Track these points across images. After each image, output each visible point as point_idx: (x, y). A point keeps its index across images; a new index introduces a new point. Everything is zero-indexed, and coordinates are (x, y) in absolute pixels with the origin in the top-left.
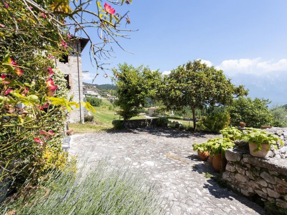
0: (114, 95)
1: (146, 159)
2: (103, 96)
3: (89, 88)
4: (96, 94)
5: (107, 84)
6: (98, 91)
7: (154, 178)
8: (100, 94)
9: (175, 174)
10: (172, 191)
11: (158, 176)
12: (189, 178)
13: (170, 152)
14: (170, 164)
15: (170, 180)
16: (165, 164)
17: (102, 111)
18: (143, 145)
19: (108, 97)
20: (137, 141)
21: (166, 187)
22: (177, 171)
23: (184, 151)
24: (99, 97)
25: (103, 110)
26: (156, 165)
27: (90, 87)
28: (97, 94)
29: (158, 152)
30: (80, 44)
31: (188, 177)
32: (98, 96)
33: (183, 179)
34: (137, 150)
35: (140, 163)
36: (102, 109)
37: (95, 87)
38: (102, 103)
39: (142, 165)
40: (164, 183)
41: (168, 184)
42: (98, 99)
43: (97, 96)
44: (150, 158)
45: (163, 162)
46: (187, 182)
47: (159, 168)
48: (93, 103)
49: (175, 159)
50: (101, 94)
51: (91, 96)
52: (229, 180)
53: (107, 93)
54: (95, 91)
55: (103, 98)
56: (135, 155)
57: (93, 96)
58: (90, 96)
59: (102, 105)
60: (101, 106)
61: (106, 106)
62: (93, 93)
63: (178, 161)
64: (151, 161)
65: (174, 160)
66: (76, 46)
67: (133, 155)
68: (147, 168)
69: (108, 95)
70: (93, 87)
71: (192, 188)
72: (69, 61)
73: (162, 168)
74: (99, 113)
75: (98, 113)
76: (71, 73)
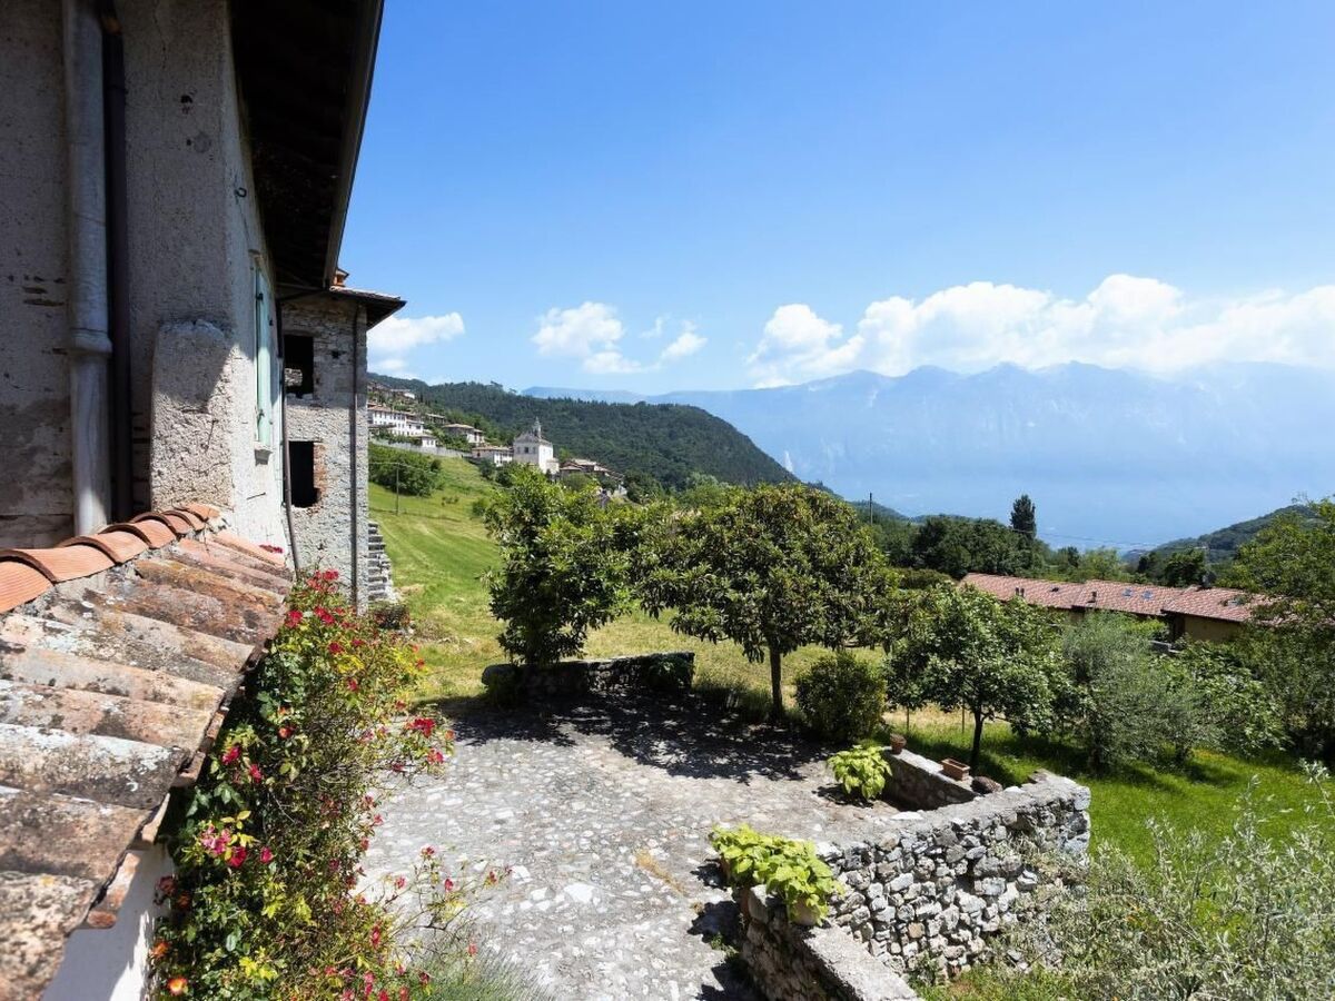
0: (502, 439)
1: (571, 875)
2: (446, 441)
3: (382, 400)
4: (416, 432)
5: (468, 382)
6: (427, 419)
7: (581, 947)
8: (435, 434)
9: (638, 935)
10: (614, 989)
11: (591, 941)
12: (666, 950)
13: (652, 843)
14: (636, 894)
15: (619, 954)
16: (624, 894)
17: (439, 523)
18: (577, 806)
19: (473, 446)
20: (560, 783)
21: (603, 976)
22: (646, 925)
23: (694, 841)
24: (428, 447)
25: (444, 518)
26: (596, 901)
27: (387, 395)
28: (420, 432)
29: (618, 840)
30: (365, 315)
31: (666, 945)
32: (424, 442)
33: (651, 953)
34: (552, 829)
35: (552, 891)
36: (443, 512)
37: (413, 396)
38: (441, 481)
39: (559, 898)
40: (600, 965)
41: (608, 967)
42: (422, 459)
43: (417, 442)
44: (586, 868)
45: (618, 889)
46: (657, 964)
47: (602, 910)
48: (401, 480)
49: (658, 876)
50: (441, 433)
51: (392, 441)
52: (751, 963)
53: (466, 429)
54: (412, 417)
55: (448, 456)
56: (545, 853)
57: (401, 439)
58: (385, 443)
59: (440, 488)
60: (437, 496)
61: (458, 495)
62: (402, 427)
63: (662, 882)
64: (586, 883)
65: (652, 879)
66: (349, 327)
67: (537, 854)
68: (568, 910)
69: (471, 438)
70: (402, 393)
71: (663, 980)
72: (316, 386)
73: (610, 909)
74: (426, 530)
75: (421, 534)
76: (322, 435)
